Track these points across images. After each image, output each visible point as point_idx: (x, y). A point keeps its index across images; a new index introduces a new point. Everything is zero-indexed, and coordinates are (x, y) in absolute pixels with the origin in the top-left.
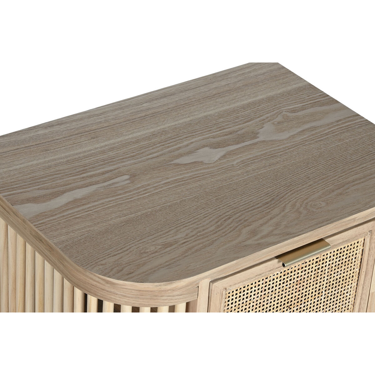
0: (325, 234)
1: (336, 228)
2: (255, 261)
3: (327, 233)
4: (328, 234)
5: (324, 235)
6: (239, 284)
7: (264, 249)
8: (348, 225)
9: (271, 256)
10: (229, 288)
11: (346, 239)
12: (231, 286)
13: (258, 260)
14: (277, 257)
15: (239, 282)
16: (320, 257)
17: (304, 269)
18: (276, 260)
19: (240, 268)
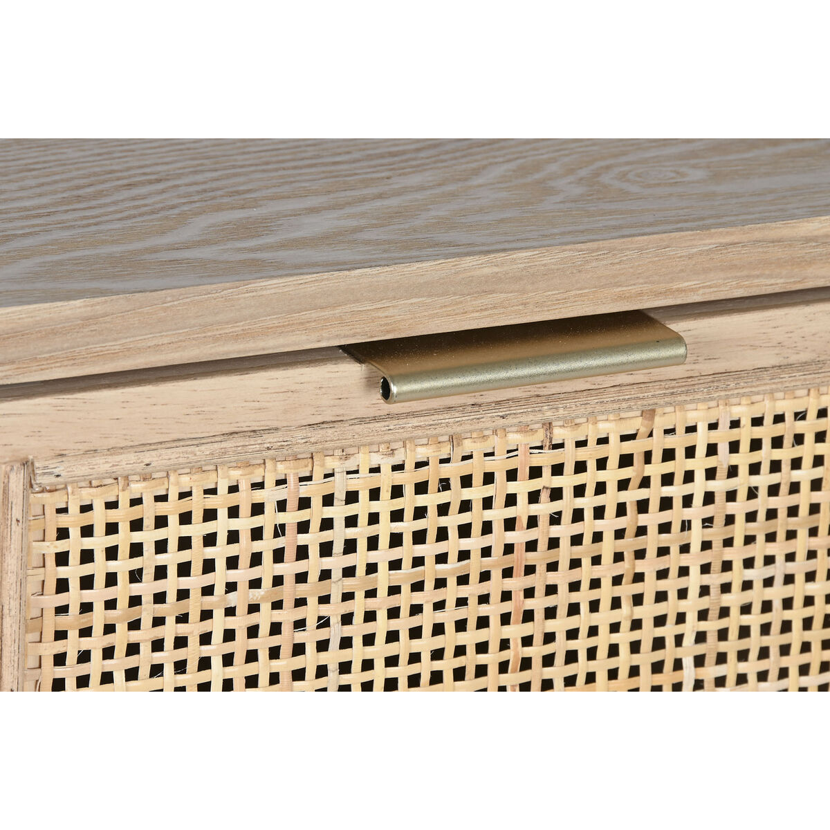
0: (662, 287)
1: (733, 267)
2: (216, 339)
3: (675, 286)
4: (680, 291)
5: (658, 294)
6: (117, 458)
7: (272, 277)
8: (810, 271)
9: (314, 336)
10: (52, 464)
11: (804, 357)
12: (62, 455)
13: (236, 337)
14: (359, 352)
15: (112, 442)
16: (644, 430)
17: (548, 481)
18: (353, 371)
19: (114, 356)
